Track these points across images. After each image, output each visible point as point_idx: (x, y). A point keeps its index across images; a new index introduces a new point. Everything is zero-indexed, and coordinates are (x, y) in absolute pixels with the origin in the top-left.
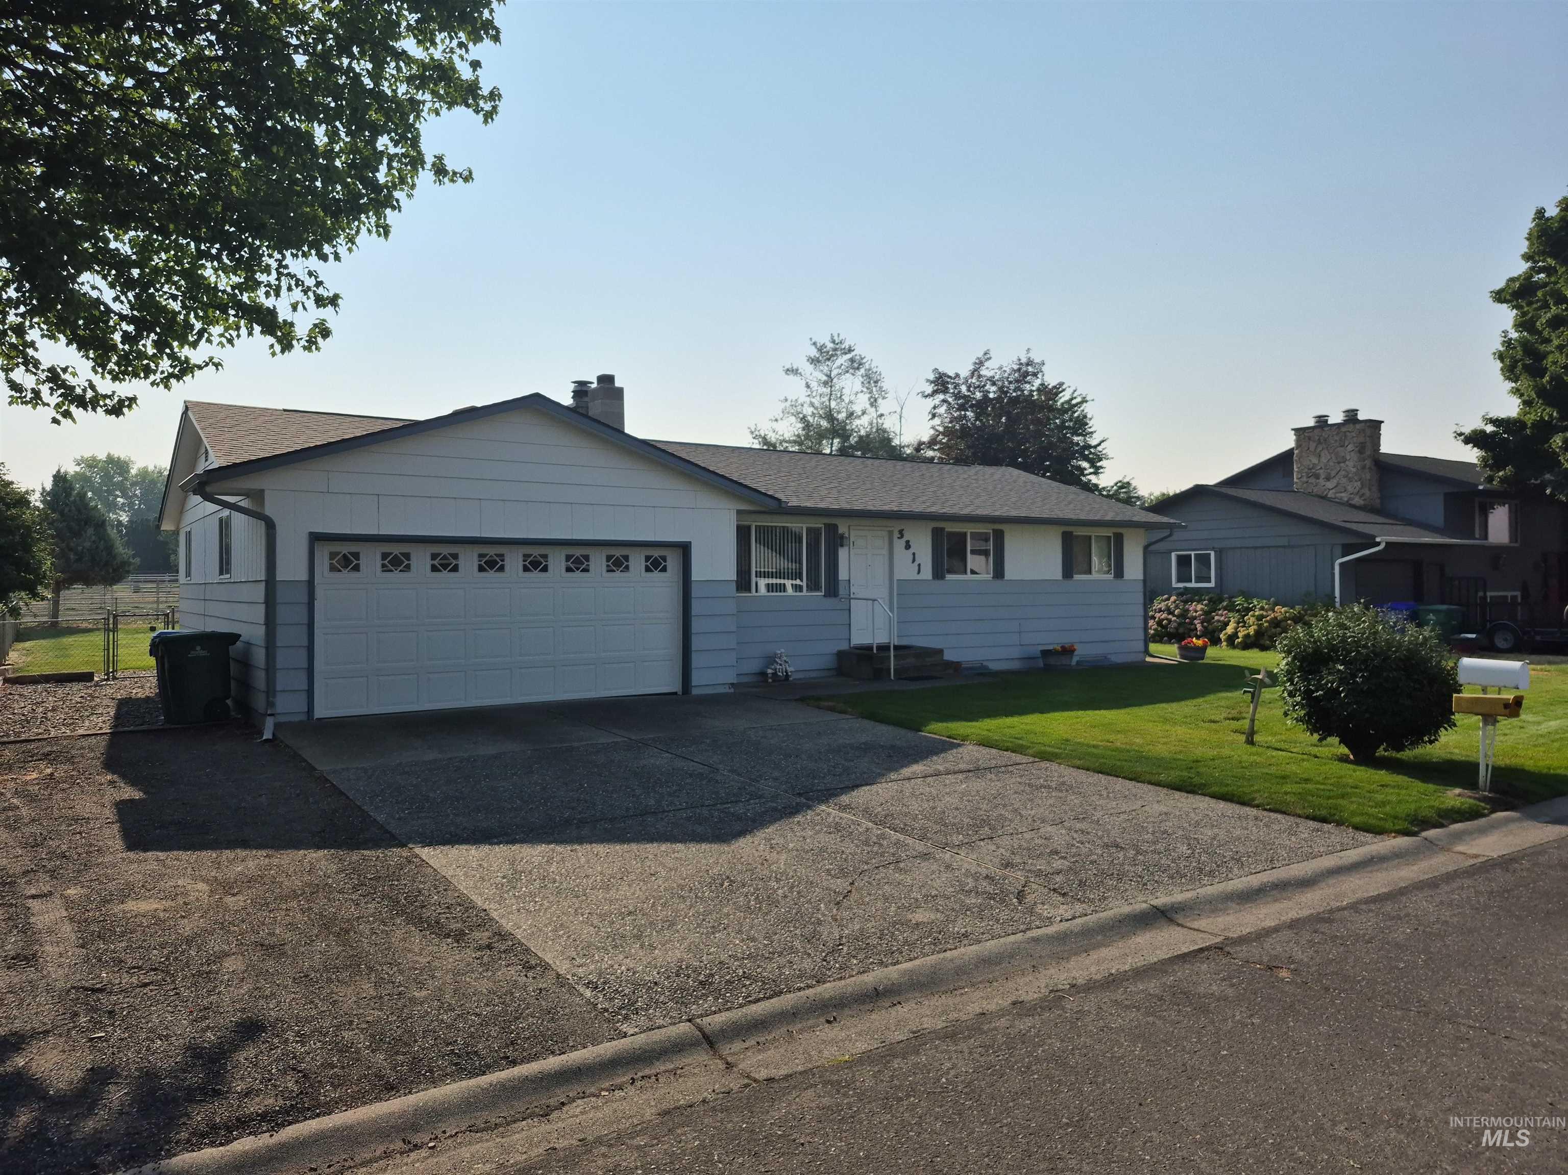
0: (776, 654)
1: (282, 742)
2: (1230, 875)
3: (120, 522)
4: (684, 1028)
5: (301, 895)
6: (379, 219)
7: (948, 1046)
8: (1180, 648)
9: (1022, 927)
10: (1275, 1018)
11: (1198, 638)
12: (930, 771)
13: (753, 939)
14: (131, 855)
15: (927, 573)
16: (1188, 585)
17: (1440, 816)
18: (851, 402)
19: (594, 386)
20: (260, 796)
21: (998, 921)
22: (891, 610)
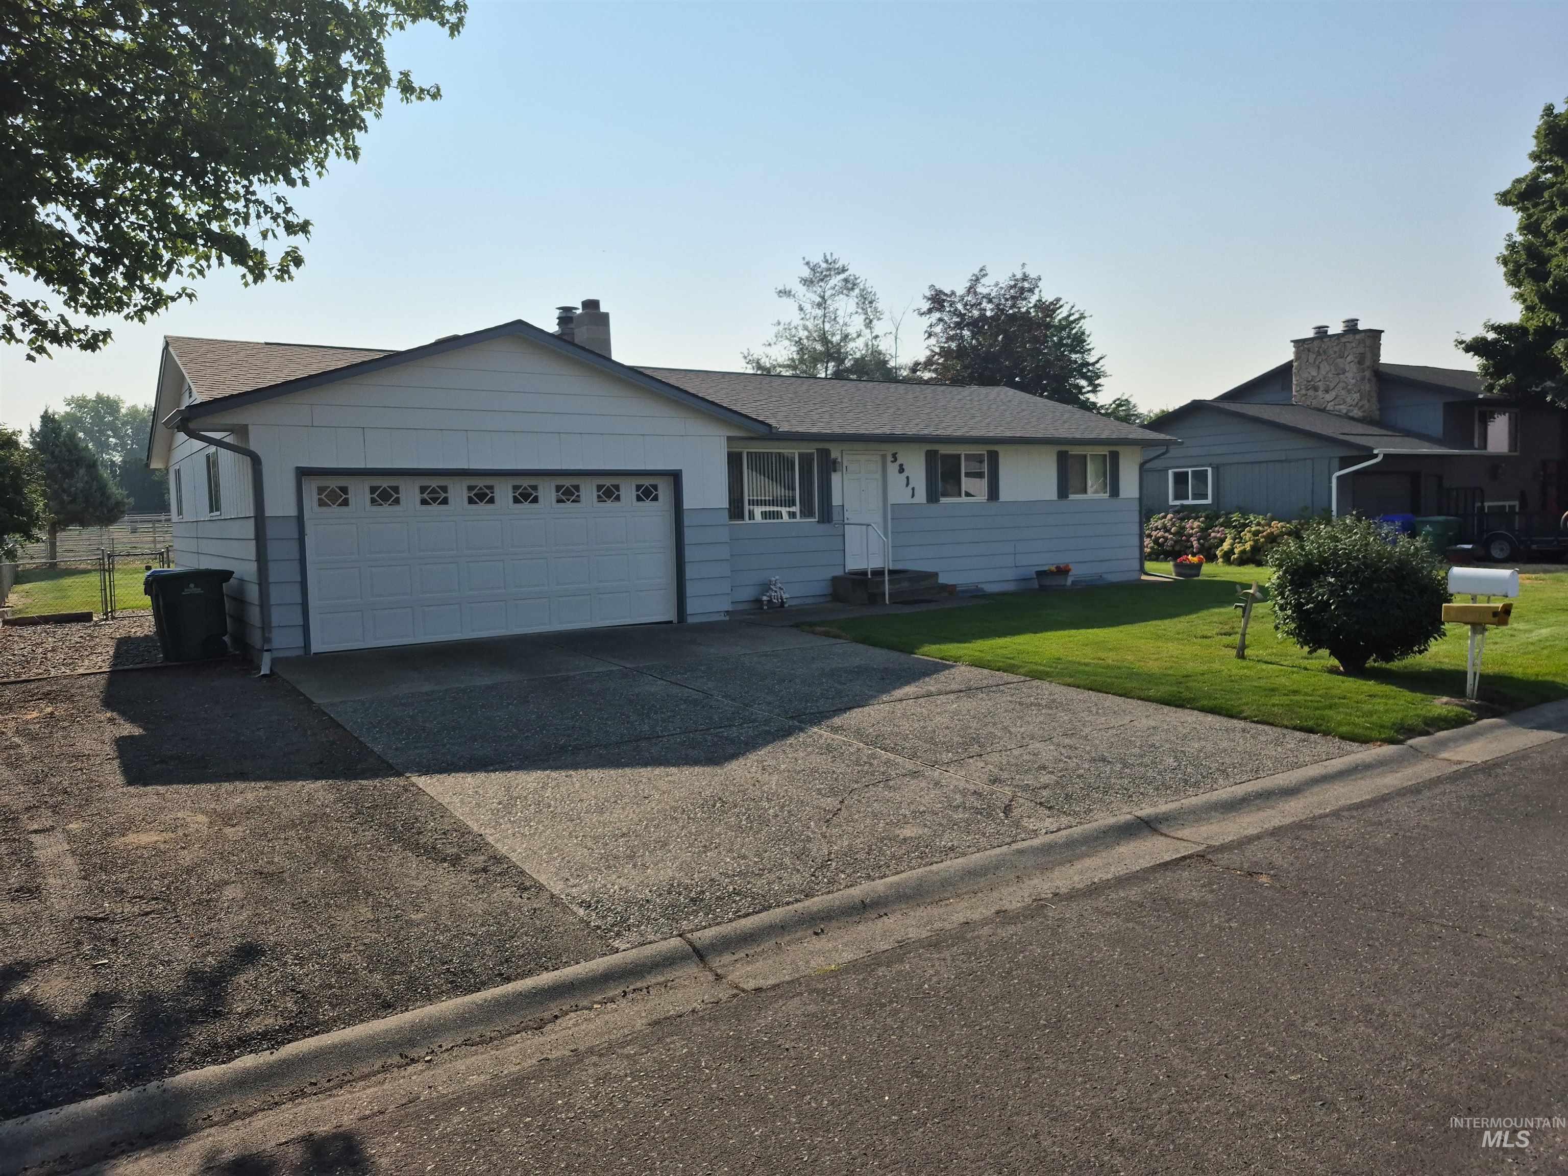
0: (770, 581)
1: (279, 677)
2: (1215, 786)
3: (113, 462)
4: (675, 942)
5: (300, 824)
6: (347, 140)
7: (931, 954)
8: (1176, 566)
9: (1008, 840)
10: (1252, 922)
11: (1194, 555)
12: (923, 691)
13: (744, 857)
14: (132, 789)
15: (921, 496)
16: (1185, 502)
17: (1426, 724)
18: (845, 324)
19: (579, 312)
20: (258, 729)
21: (984, 834)
22: (886, 535)
